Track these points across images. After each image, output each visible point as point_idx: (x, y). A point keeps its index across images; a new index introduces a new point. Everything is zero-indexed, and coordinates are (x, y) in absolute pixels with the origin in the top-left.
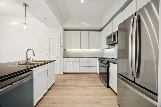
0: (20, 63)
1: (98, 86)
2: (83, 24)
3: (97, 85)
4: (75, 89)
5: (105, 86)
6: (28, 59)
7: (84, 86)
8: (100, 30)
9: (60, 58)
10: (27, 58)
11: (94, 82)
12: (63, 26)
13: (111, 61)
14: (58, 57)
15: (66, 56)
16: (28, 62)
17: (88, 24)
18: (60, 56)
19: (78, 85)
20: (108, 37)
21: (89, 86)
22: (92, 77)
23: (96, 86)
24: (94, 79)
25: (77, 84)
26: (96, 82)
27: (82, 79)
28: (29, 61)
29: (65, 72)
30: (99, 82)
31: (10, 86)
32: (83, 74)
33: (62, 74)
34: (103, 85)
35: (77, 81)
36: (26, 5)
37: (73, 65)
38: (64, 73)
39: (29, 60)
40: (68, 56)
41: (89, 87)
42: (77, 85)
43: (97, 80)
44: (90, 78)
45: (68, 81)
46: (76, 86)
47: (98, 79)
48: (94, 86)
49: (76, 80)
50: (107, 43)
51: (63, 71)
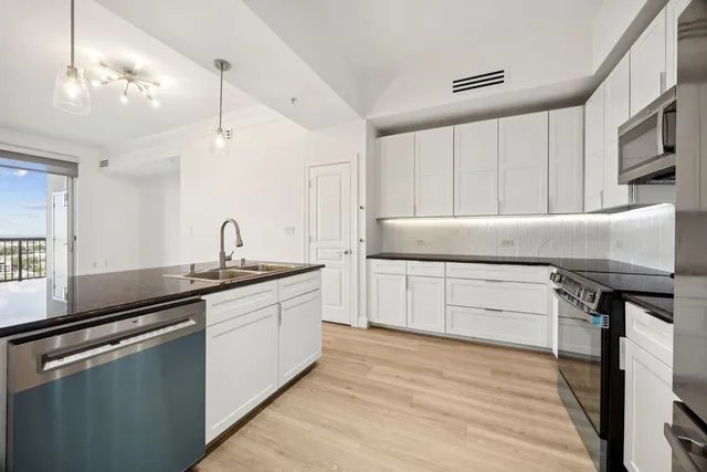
0: (197, 270)
1: (538, 440)
2: (461, 85)
3: (529, 429)
4: (392, 413)
5: (592, 455)
6: (224, 258)
7: (447, 414)
8: (580, 99)
9: (354, 256)
10: (222, 253)
11: (517, 407)
12: (369, 117)
13: (636, 296)
14: (346, 253)
15: (385, 250)
16: (223, 268)
17: (495, 78)
18: (355, 250)
19: (416, 398)
20: (627, 130)
21: (473, 421)
22: (509, 374)
23: (522, 435)
24: (518, 389)
25: (414, 391)
26: (529, 410)
27: (447, 373)
28: (228, 264)
29: (376, 321)
30: (552, 415)
31: (109, 347)
32: (463, 348)
33: (365, 326)
34: (578, 441)
35: (420, 377)
36: (222, 65)
37: (410, 293)
38: (372, 327)
39: (229, 259)
40: (397, 250)
41: (471, 429)
42: (411, 398)
43: (542, 399)
44: (495, 372)
45: (377, 368)
46: (407, 399)
47: (553, 392)
48: (509, 432)
49: (418, 370)
50: (621, 171)
51: (368, 314)
